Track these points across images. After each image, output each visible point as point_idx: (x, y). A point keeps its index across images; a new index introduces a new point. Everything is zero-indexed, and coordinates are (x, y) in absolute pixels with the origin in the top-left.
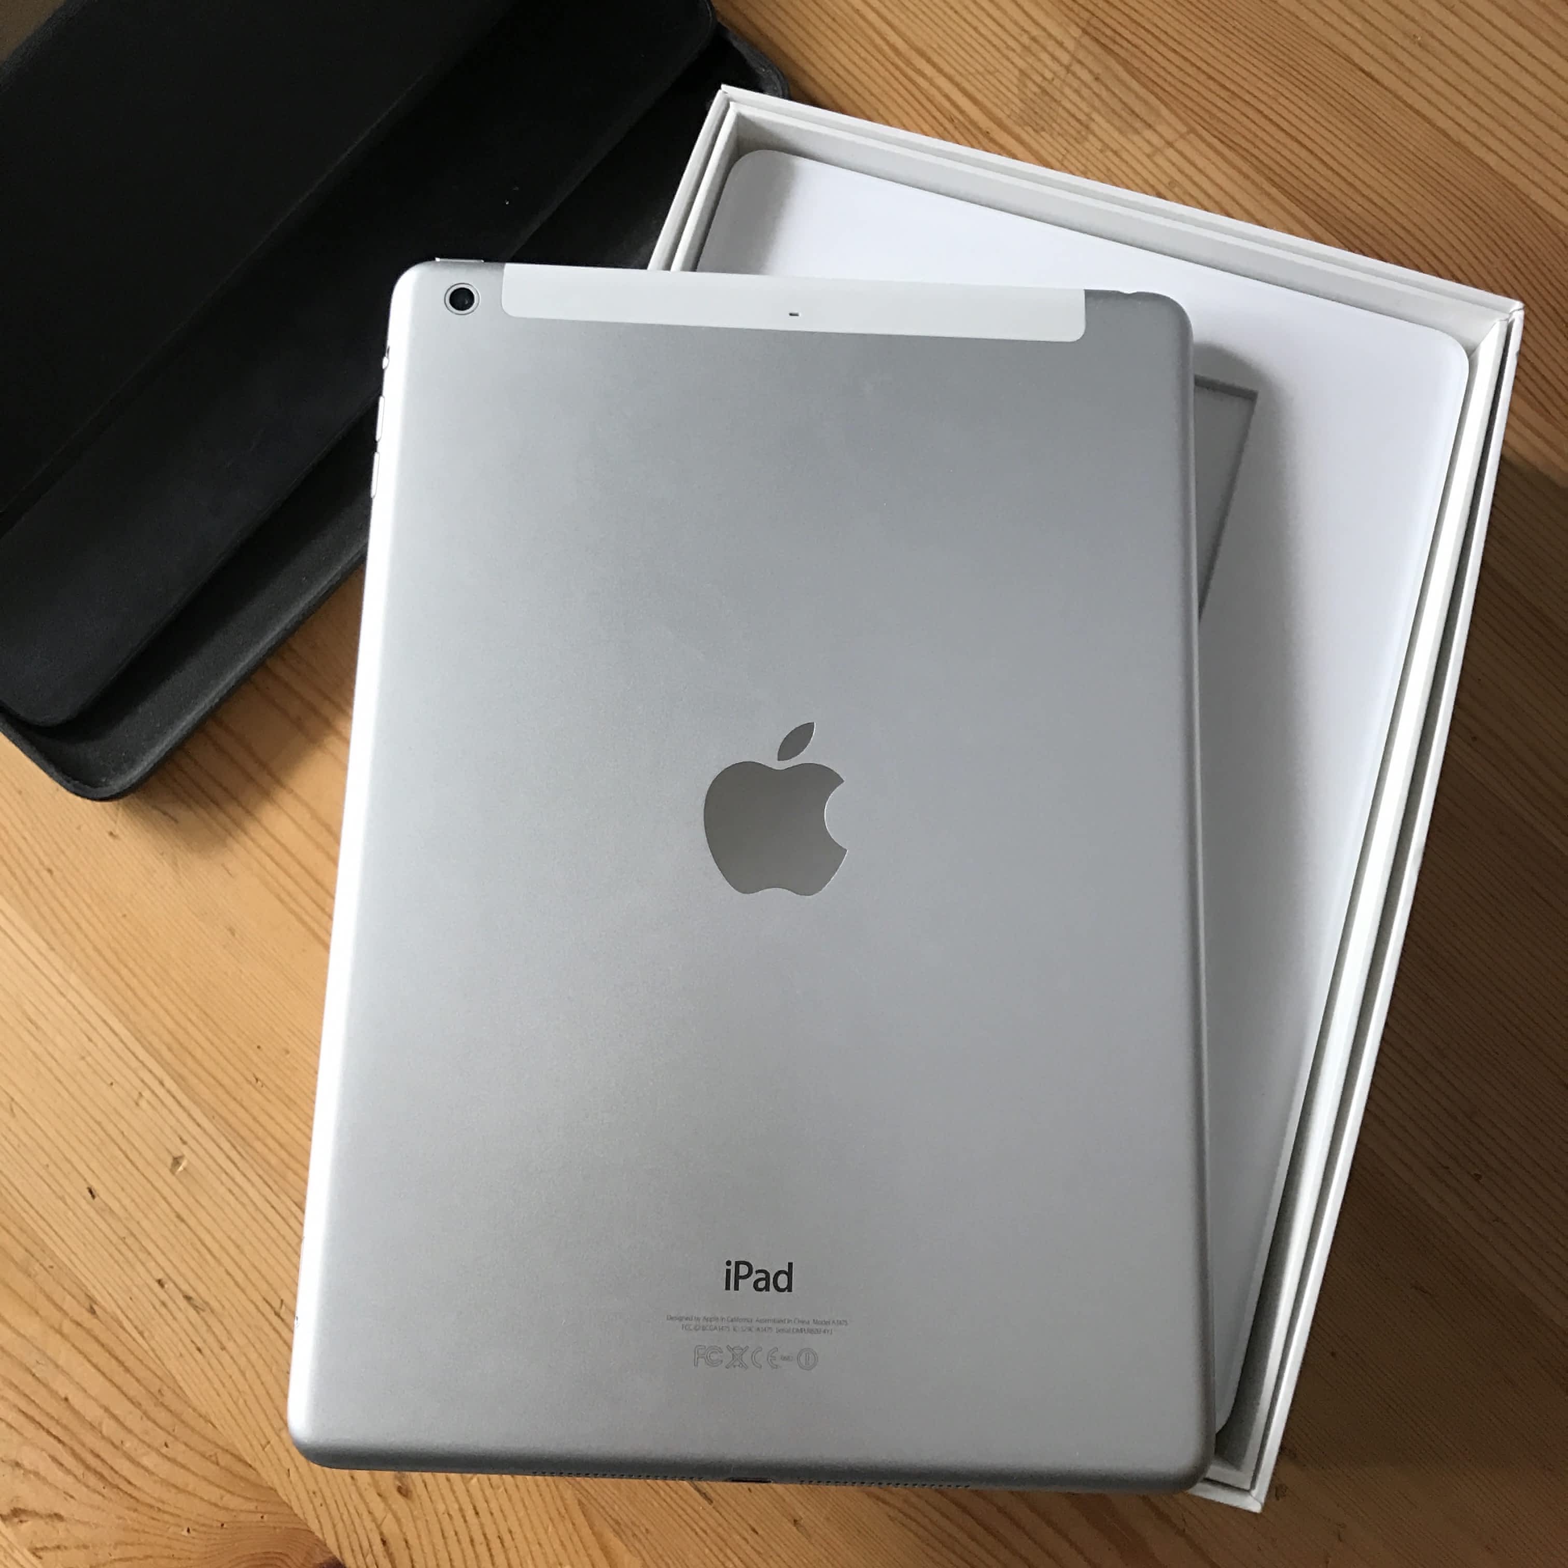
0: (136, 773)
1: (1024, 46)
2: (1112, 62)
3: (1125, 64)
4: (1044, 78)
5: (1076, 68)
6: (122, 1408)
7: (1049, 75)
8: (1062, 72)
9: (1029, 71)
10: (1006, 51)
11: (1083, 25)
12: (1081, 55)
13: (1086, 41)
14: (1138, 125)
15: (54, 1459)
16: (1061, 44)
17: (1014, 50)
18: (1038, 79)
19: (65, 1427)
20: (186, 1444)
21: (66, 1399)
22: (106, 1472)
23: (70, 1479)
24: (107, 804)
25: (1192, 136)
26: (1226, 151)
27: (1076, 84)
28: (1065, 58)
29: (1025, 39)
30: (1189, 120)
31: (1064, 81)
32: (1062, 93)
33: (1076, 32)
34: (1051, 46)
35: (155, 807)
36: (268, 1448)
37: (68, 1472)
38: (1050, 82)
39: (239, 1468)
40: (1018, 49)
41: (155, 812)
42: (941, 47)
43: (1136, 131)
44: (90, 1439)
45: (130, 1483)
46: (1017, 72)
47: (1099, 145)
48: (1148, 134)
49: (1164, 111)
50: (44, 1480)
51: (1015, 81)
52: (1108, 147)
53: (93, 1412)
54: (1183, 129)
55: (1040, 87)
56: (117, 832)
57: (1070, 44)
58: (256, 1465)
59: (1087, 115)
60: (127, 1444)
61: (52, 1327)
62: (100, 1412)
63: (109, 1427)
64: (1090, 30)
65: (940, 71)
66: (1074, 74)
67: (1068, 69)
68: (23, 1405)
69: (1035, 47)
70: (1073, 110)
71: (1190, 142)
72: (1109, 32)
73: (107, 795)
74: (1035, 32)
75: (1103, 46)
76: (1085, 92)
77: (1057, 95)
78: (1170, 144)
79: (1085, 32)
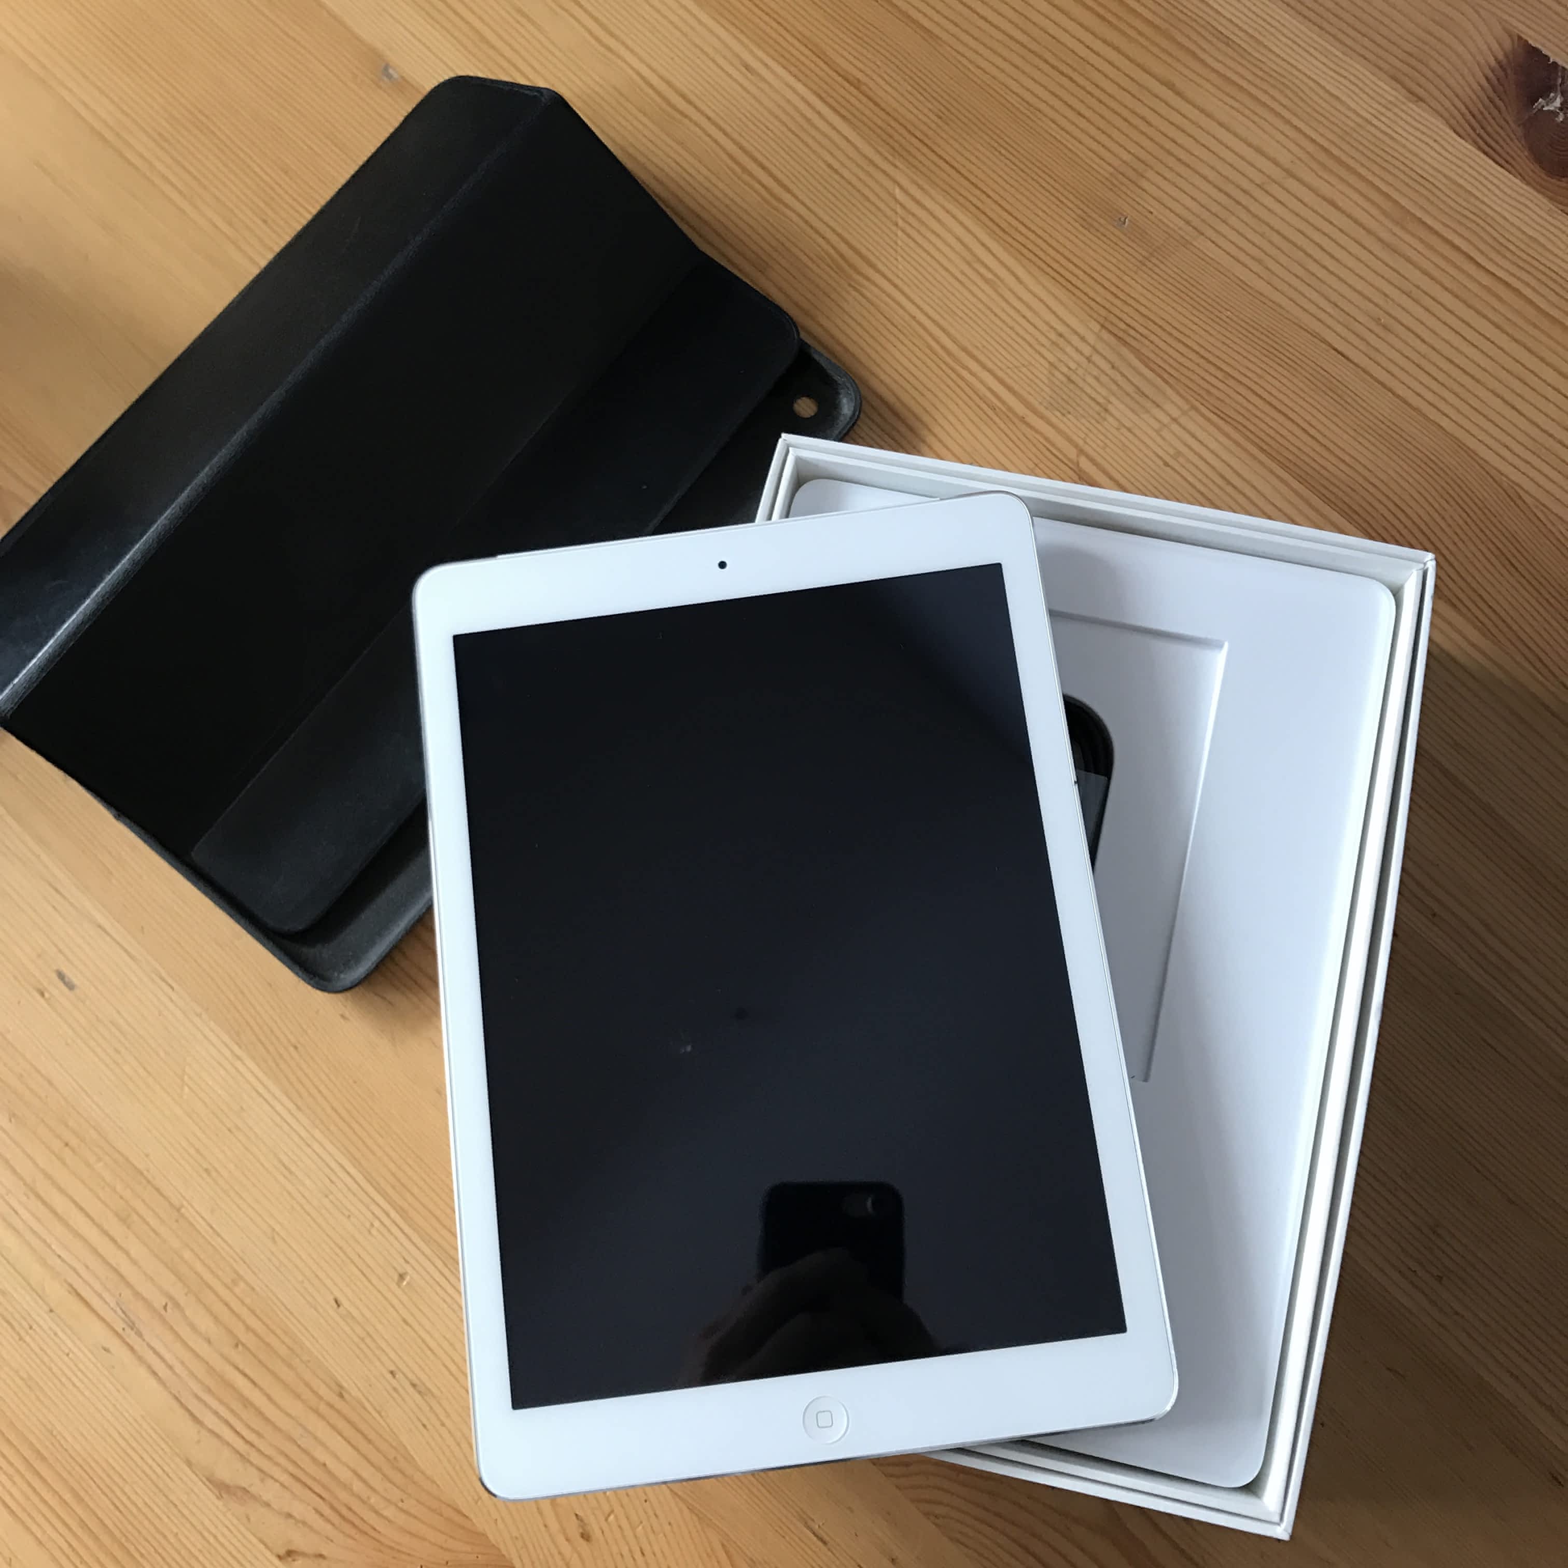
0: (360, 971)
1: (1053, 343)
2: (1125, 351)
3: (1136, 352)
4: (1069, 368)
5: (1096, 358)
6: (366, 1472)
7: (1073, 366)
8: (1084, 361)
9: (1057, 364)
10: (1038, 347)
11: (1102, 320)
12: (1100, 346)
13: (1105, 335)
14: (1149, 405)
15: (317, 1511)
16: (1083, 339)
17: (1043, 345)
18: (1065, 370)
19: (324, 1487)
20: (418, 1501)
21: (325, 1465)
22: (357, 1522)
23: (329, 1527)
24: (339, 996)
25: (1193, 413)
26: (1221, 423)
27: (1096, 372)
28: (1087, 350)
29: (1053, 336)
30: (1191, 399)
31: (1086, 370)
32: (1084, 380)
33: (1097, 328)
34: (1075, 340)
35: (376, 994)
36: (479, 1503)
37: (328, 1521)
38: (1074, 372)
39: (458, 1518)
40: (1047, 343)
41: (376, 998)
42: (984, 347)
43: (1148, 412)
44: (343, 1495)
45: (375, 1529)
46: (1047, 365)
47: (1115, 424)
48: (1156, 411)
49: (1169, 391)
50: (311, 1528)
51: (1046, 372)
52: (1124, 426)
53: (345, 1475)
54: (1186, 407)
55: (1066, 376)
56: (347, 1014)
57: (1091, 338)
58: (472, 1516)
59: (1105, 398)
60: (372, 1501)
61: (311, 1408)
62: (350, 1474)
63: (357, 1486)
64: (1107, 325)
65: (984, 367)
66: (1094, 364)
67: (1089, 359)
68: (291, 1468)
69: (1061, 342)
70: (1094, 395)
71: (1191, 417)
72: (1123, 326)
73: (340, 989)
74: (1061, 328)
75: (1119, 338)
76: (1104, 378)
77: (1081, 384)
78: (1175, 420)
79: (1103, 326)
